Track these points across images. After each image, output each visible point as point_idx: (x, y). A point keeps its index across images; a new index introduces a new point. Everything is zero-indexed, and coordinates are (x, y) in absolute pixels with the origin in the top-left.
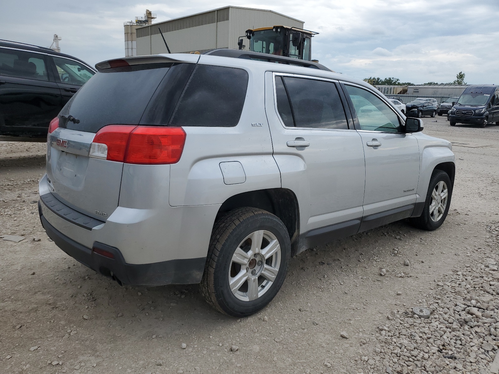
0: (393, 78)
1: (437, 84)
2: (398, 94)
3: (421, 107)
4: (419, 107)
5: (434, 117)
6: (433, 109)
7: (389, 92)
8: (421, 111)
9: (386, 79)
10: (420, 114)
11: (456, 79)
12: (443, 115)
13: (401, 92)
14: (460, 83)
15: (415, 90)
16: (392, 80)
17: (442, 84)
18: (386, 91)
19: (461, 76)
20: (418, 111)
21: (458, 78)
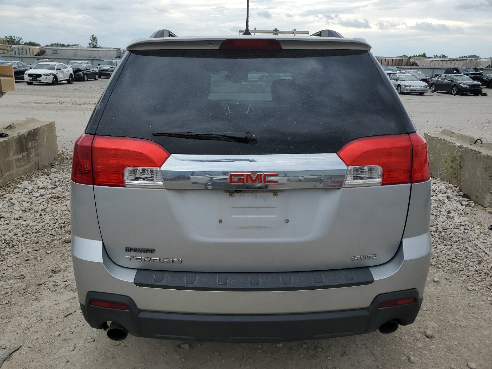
0: (15, 37)
1: (63, 45)
2: (35, 55)
3: (85, 70)
4: (83, 70)
5: (97, 80)
6: (95, 72)
7: (25, 53)
8: (86, 74)
9: (6, 37)
10: (86, 77)
11: (90, 42)
12: (102, 77)
13: (39, 53)
14: (95, 46)
15: (53, 51)
16: (14, 38)
17: (68, 46)
18: (20, 52)
19: (94, 39)
20: (83, 75)
21: (91, 41)
